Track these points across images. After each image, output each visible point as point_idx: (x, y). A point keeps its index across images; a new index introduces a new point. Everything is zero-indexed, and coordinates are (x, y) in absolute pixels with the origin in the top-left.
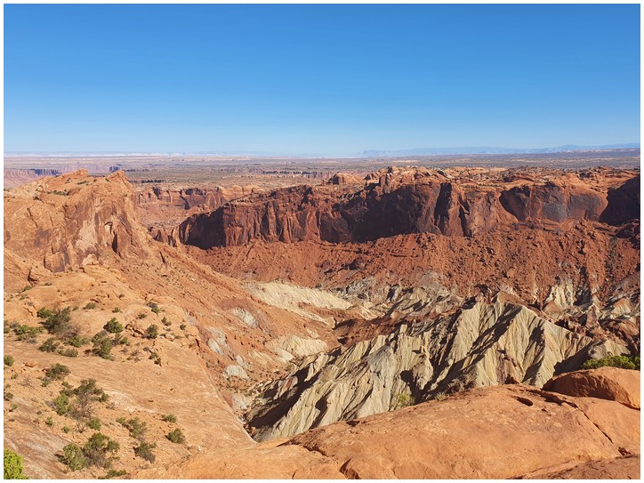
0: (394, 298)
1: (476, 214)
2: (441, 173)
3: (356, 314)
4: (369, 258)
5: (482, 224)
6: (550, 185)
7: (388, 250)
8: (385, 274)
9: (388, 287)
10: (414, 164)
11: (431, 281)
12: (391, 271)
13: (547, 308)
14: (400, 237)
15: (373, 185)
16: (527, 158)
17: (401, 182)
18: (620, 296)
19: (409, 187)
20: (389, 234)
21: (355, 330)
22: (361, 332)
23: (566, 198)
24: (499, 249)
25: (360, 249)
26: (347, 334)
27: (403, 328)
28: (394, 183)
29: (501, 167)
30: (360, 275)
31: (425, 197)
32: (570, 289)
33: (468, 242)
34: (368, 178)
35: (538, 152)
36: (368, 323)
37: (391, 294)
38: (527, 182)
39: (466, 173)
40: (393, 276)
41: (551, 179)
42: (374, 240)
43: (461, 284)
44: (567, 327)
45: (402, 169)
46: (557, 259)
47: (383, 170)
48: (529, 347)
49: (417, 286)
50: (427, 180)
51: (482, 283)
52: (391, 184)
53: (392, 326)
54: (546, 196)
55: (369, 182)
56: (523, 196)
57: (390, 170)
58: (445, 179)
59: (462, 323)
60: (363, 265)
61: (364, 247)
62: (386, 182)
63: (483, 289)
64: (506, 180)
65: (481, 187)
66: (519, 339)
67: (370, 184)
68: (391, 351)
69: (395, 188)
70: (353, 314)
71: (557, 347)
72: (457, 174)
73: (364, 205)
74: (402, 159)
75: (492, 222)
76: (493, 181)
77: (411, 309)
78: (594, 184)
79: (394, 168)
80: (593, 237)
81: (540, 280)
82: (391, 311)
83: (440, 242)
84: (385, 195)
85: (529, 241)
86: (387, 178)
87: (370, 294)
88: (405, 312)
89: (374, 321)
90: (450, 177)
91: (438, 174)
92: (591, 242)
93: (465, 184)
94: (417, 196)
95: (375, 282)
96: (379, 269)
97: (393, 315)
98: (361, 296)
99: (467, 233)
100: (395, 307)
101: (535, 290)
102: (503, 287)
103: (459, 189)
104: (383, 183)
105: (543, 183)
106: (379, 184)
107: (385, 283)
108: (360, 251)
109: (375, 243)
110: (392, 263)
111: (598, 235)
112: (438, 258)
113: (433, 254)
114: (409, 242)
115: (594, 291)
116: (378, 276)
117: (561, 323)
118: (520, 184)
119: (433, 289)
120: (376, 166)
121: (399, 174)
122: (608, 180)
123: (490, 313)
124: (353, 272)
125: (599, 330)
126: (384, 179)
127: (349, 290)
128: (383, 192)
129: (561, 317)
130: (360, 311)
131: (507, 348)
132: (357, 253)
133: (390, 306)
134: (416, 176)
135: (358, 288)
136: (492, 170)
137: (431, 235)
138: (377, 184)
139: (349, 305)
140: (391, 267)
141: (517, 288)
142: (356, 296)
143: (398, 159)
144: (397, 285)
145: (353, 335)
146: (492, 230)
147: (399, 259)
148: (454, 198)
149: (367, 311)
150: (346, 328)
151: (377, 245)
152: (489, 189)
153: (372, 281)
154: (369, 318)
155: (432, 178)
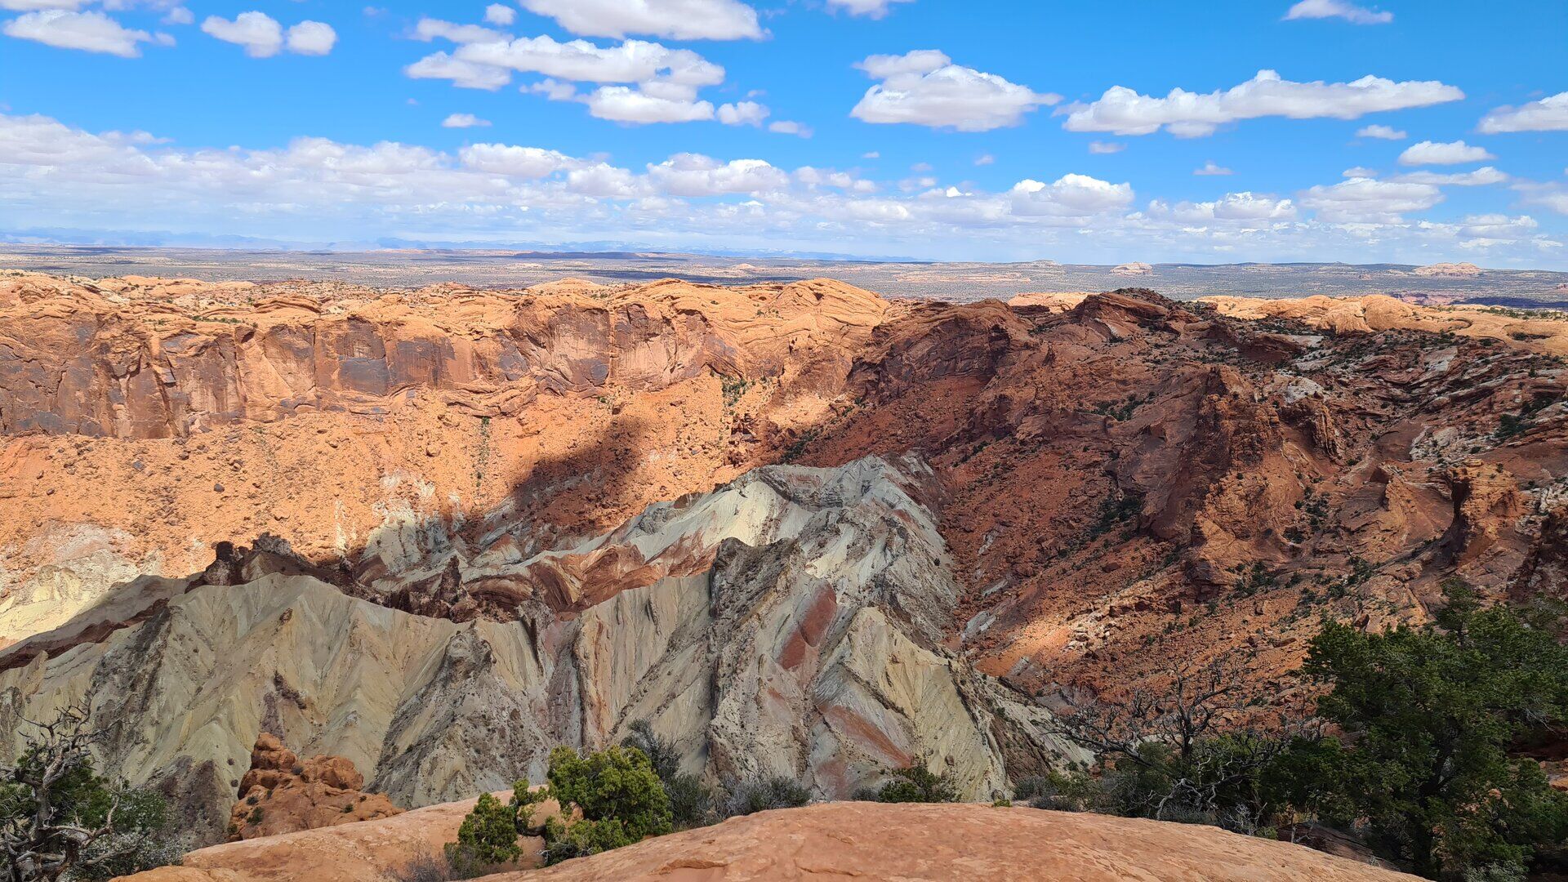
1: (193, 384)
2: (93, 290)
5: (211, 408)
6: (353, 318)
11: (89, 551)
13: (368, 574)
18: (503, 530)
23: (389, 346)
29: (244, 278)
32: (410, 528)
33: (181, 447)
38: (305, 312)
39: (159, 292)
41: (355, 305)
43: (171, 547)
44: (407, 607)
46: (380, 470)
49: (52, 568)
50: (53, 306)
51: (223, 538)
54: (346, 342)
56: (299, 342)
58: (104, 304)
59: (171, 637)
65: (197, 323)
72: (136, 293)
75: (232, 401)
76: (227, 312)
78: (439, 318)
80: (446, 423)
81: (349, 516)
83: (108, 454)
85: (321, 439)
90: (118, 298)
91: (84, 293)
93: (159, 317)
101: (342, 540)
102: (268, 542)
103: (142, 328)
105: (337, 314)
111: (453, 415)
112: (105, 492)
113: (94, 484)
115: (454, 527)
117: (396, 601)
118: (287, 316)
119: (97, 568)
122: (464, 308)
125: (468, 602)
129: (396, 588)
131: (281, 672)
136: (223, 285)
137: (81, 438)
141: (301, 540)
146: (235, 418)
148: (135, 347)
152: (217, 327)
155: (69, 302)
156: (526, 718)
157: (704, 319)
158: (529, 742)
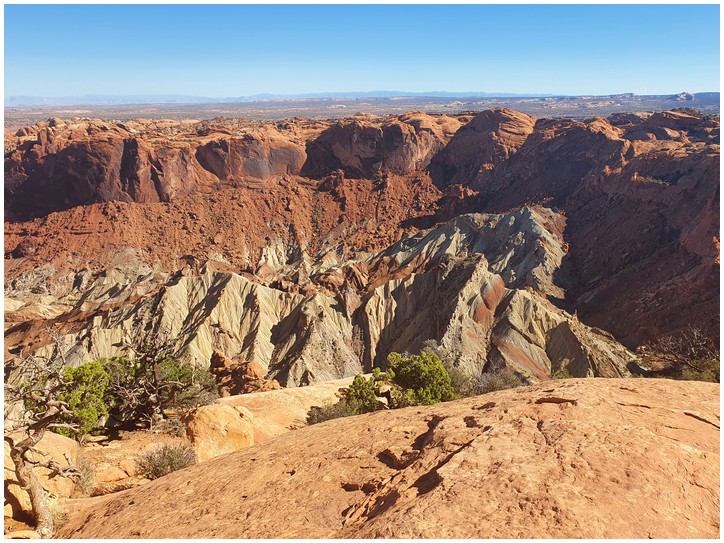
0: (83, 286)
1: (171, 174)
2: (122, 127)
3: (31, 314)
4: (40, 240)
5: (180, 186)
6: (248, 138)
7: (66, 228)
8: (66, 258)
9: (73, 274)
10: (86, 115)
11: (127, 260)
12: (74, 254)
13: (261, 271)
14: (80, 209)
15: (30, 144)
16: (222, 109)
17: (70, 138)
18: (327, 250)
19: (82, 146)
20: (62, 207)
21: (32, 333)
22: (42, 335)
23: (266, 153)
24: (202, 213)
25: (24, 230)
26: (22, 342)
27: (98, 320)
28: (60, 140)
29: (194, 118)
30: (30, 264)
31: (105, 156)
32: (281, 248)
33: (166, 208)
34: (20, 134)
35: (233, 101)
36: (51, 323)
37: (78, 281)
38: (224, 135)
39: (153, 127)
40: (78, 260)
41: (249, 131)
42: (44, 215)
43: (164, 258)
44: (281, 289)
45: (69, 121)
46: (264, 218)
47: (42, 123)
48: (244, 316)
49: (111, 268)
50: (105, 136)
51: (189, 253)
52: (56, 142)
53: (83, 320)
54: (245, 151)
55: (22, 139)
56: (221, 151)
57: (52, 123)
58: (127, 133)
59: (167, 302)
60: (32, 250)
61: (30, 226)
62: (49, 139)
63: (189, 260)
64: (201, 134)
65: (172, 143)
66: (233, 309)
67: (25, 142)
68: (84, 350)
69: (63, 147)
70: (28, 314)
71: (271, 310)
72: (143, 128)
73: (20, 171)
74: (68, 108)
75: (191, 183)
76: (186, 136)
77: (107, 296)
78: (293, 136)
79: (57, 120)
80: (297, 193)
81: (250, 242)
82: (80, 302)
83: (133, 211)
84: (49, 156)
85: (234, 202)
86: (48, 134)
87: (48, 286)
88: (99, 301)
89: (59, 319)
90: (134, 131)
91: (118, 128)
92: (296, 198)
93: (154, 140)
94: (95, 155)
95: (53, 270)
96: (56, 252)
97: (84, 307)
98: (36, 291)
99: (164, 198)
100: (85, 296)
101: (246, 254)
102: (211, 255)
103: (147, 146)
104: (44, 140)
105: (240, 136)
106: (39, 142)
107: (67, 269)
108: (24, 233)
109: (46, 220)
110: (74, 243)
111: (301, 190)
112: (133, 230)
113: (125, 226)
114: (92, 215)
115: (303, 248)
116: (57, 261)
117: (275, 285)
118: (216, 137)
119: (131, 268)
120: (31, 118)
121: (66, 128)
122: (305, 131)
123: (198, 286)
124: (20, 261)
125: (311, 286)
126: (44, 135)
127: (17, 285)
128: (47, 151)
129: (275, 279)
130: (38, 309)
131: (221, 320)
132: (21, 235)
133: (79, 297)
134: (89, 130)
135: (31, 280)
136: (183, 122)
137: (119, 203)
138: (35, 142)
139: (19, 304)
140: (73, 249)
141: (227, 254)
142: (28, 291)
143: (63, 108)
144: (84, 269)
145: (31, 340)
146: (192, 192)
147: (82, 238)
148: (143, 156)
149: (47, 307)
150: (19, 335)
151: (48, 222)
152: (183, 145)
153: (49, 269)
154: (51, 316)
155: (112, 134)
156: (341, 345)
157: (432, 133)
158: (344, 357)
